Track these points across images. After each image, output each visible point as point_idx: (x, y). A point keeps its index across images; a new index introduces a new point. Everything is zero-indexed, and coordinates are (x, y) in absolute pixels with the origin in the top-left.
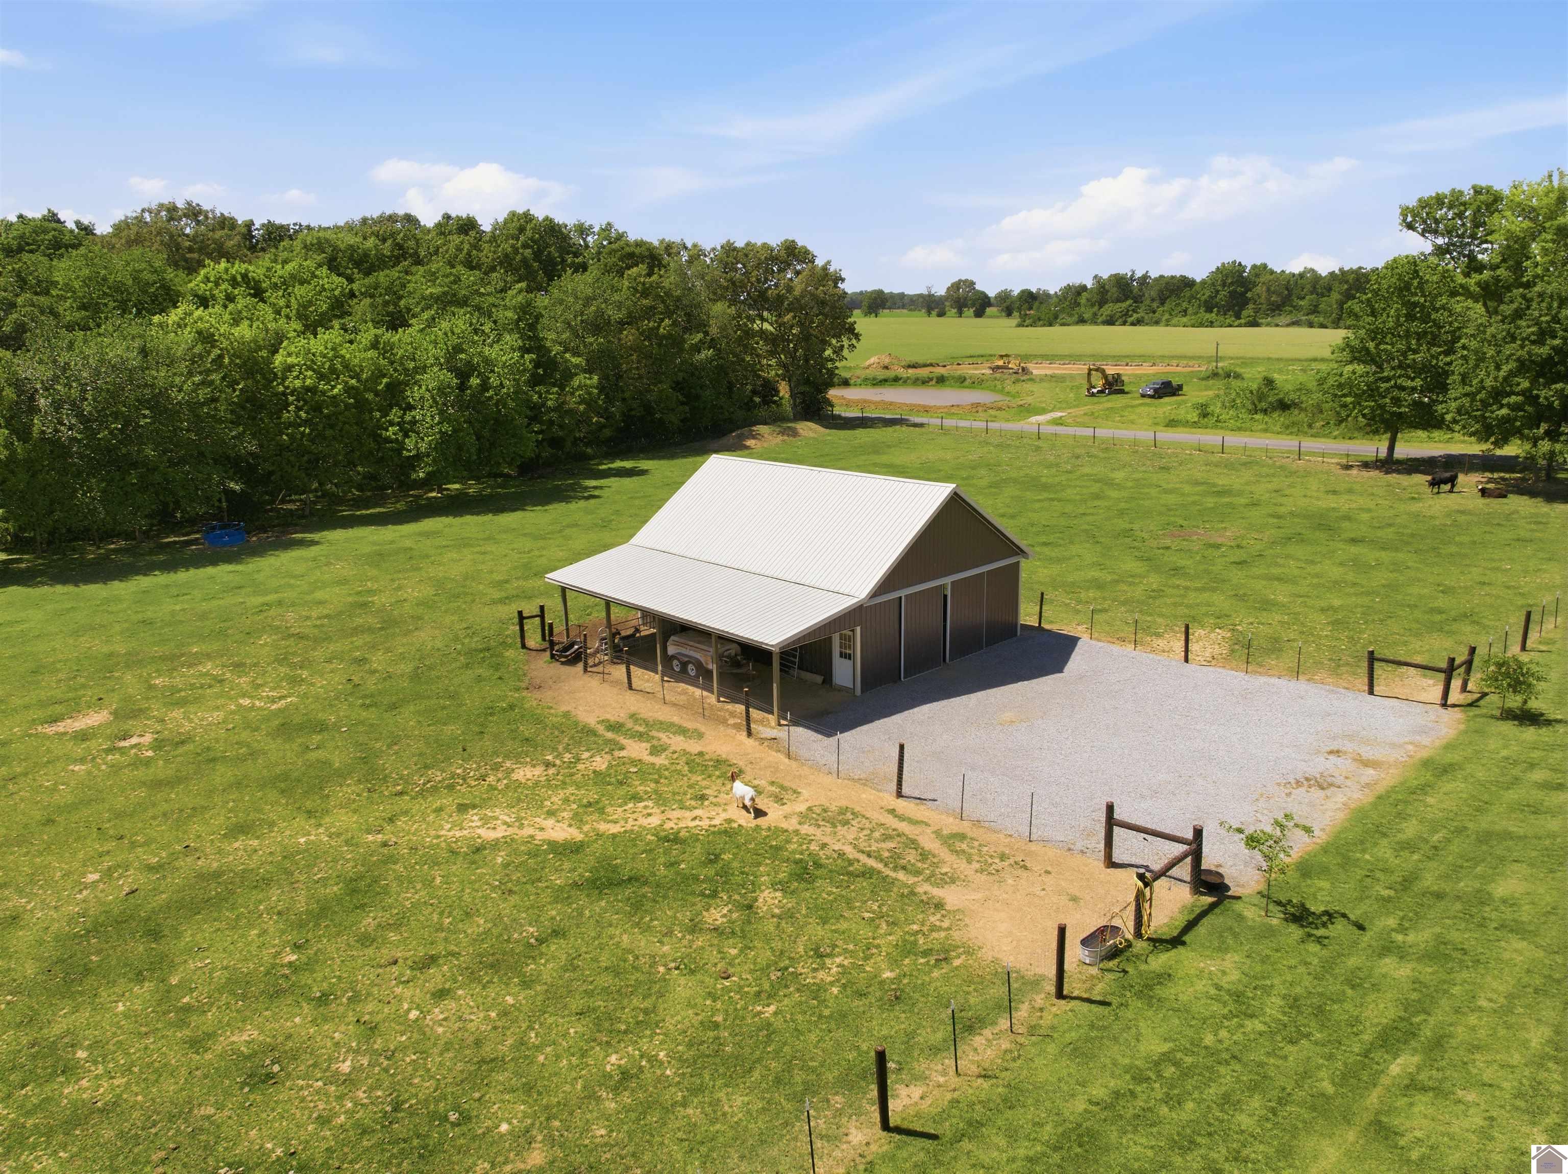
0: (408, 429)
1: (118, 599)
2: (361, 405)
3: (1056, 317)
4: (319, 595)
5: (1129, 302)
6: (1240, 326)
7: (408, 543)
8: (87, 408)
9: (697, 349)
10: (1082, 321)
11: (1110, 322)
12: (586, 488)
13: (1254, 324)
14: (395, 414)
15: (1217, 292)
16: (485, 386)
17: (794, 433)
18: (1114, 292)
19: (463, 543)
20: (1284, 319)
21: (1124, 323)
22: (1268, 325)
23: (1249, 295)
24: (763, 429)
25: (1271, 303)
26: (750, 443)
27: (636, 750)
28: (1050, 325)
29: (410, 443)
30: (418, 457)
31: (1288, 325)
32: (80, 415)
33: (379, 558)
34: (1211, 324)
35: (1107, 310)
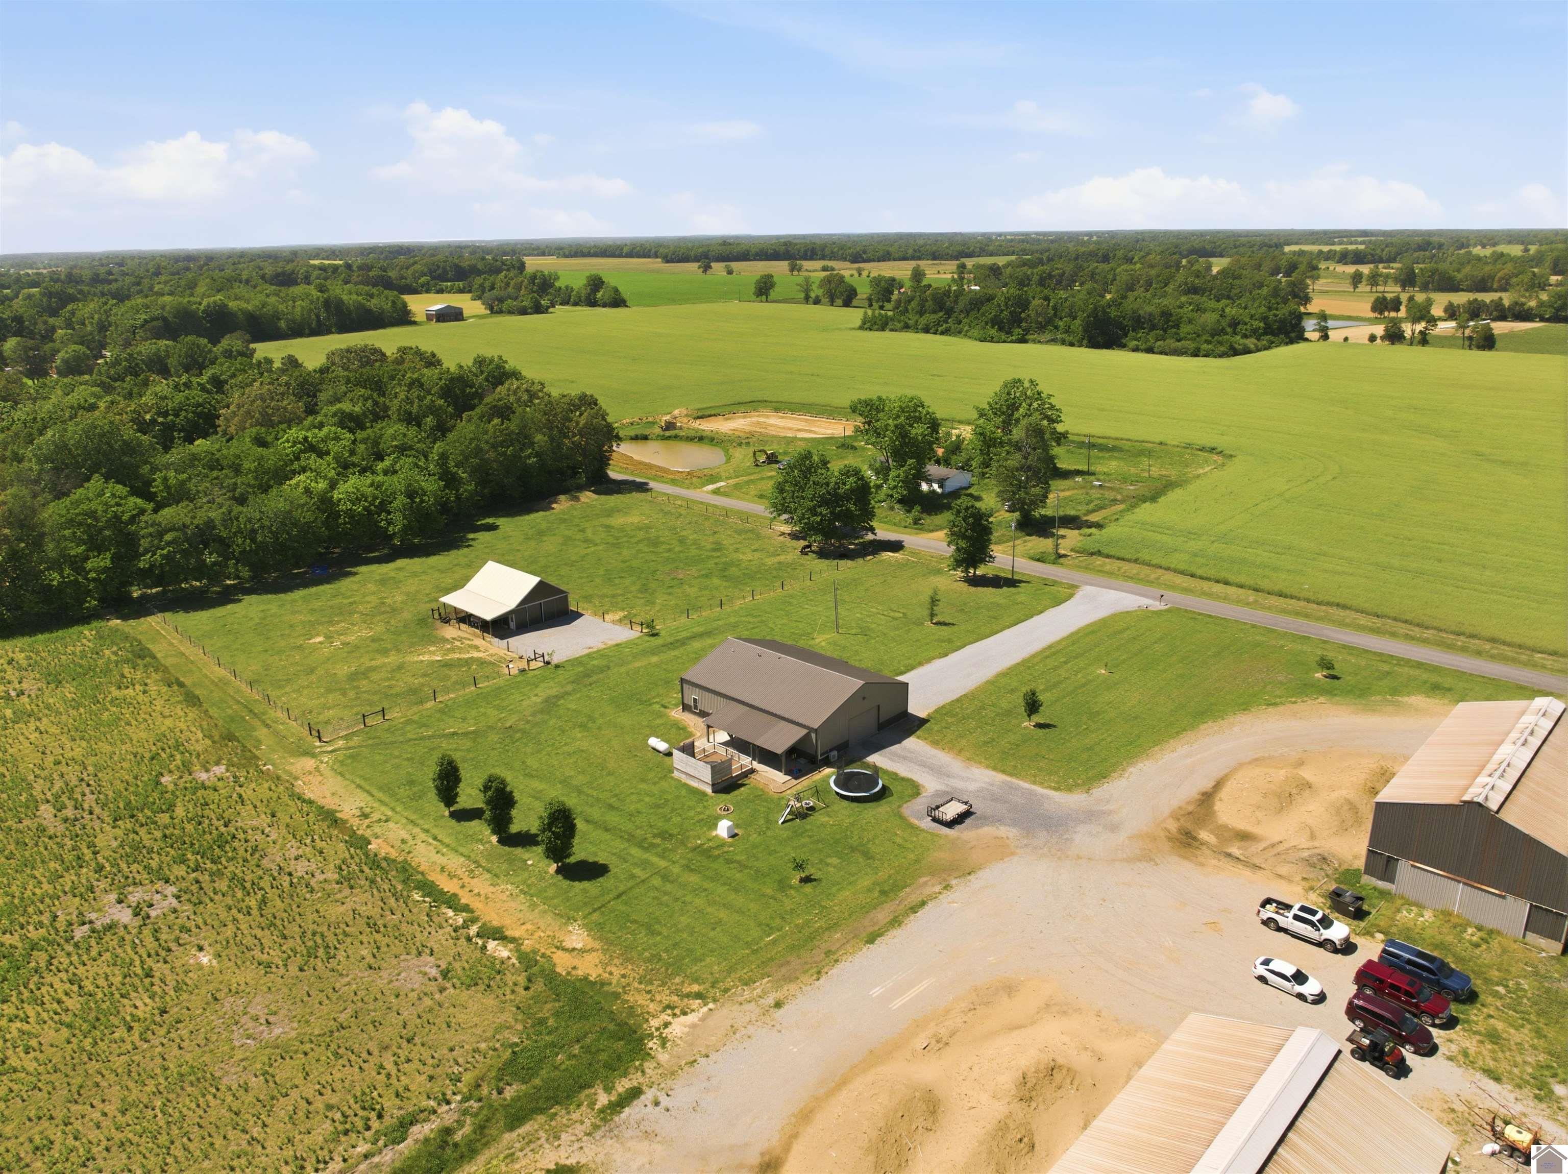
0: (389, 523)
1: (295, 601)
2: (370, 513)
3: (887, 324)
4: (367, 599)
5: (941, 314)
6: (1012, 342)
7: (393, 574)
8: (274, 529)
9: (529, 457)
10: (906, 327)
11: (926, 330)
12: (468, 540)
13: (1023, 340)
14: (383, 516)
15: (1002, 311)
16: (422, 501)
17: (577, 499)
18: (929, 304)
19: (414, 575)
20: (1047, 336)
21: (935, 333)
22: (1034, 341)
23: (1023, 315)
24: (562, 497)
25: (1038, 322)
26: (554, 506)
27: (458, 643)
28: (883, 330)
29: (390, 529)
30: (394, 534)
31: (1047, 342)
32: (271, 532)
33: (383, 582)
34: (992, 340)
35: (923, 321)
